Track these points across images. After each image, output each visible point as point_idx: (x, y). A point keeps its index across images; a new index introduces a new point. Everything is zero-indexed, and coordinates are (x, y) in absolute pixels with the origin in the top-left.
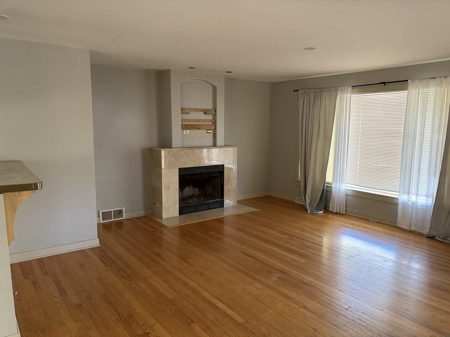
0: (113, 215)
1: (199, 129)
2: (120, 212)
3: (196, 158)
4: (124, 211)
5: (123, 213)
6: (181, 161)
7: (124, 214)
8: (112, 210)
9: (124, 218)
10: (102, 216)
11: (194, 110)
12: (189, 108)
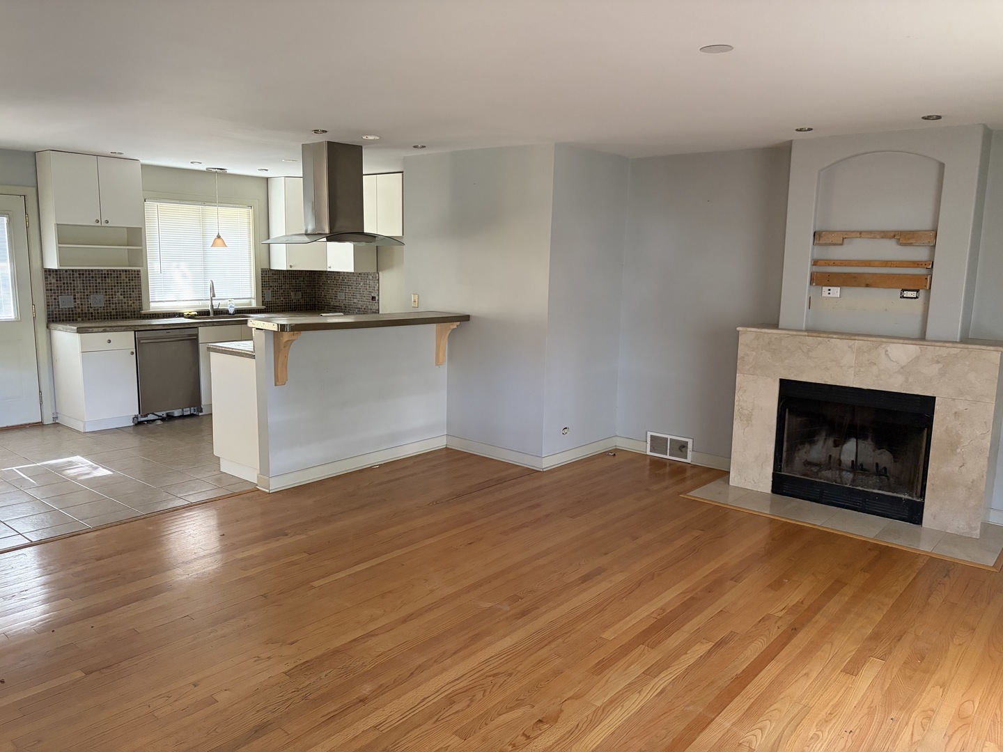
0: (668, 448)
1: (867, 286)
2: (682, 447)
3: (832, 361)
4: (690, 446)
5: (689, 450)
6: (787, 361)
7: (689, 453)
8: (669, 437)
9: (688, 460)
10: (651, 443)
11: (858, 235)
12: (843, 229)
